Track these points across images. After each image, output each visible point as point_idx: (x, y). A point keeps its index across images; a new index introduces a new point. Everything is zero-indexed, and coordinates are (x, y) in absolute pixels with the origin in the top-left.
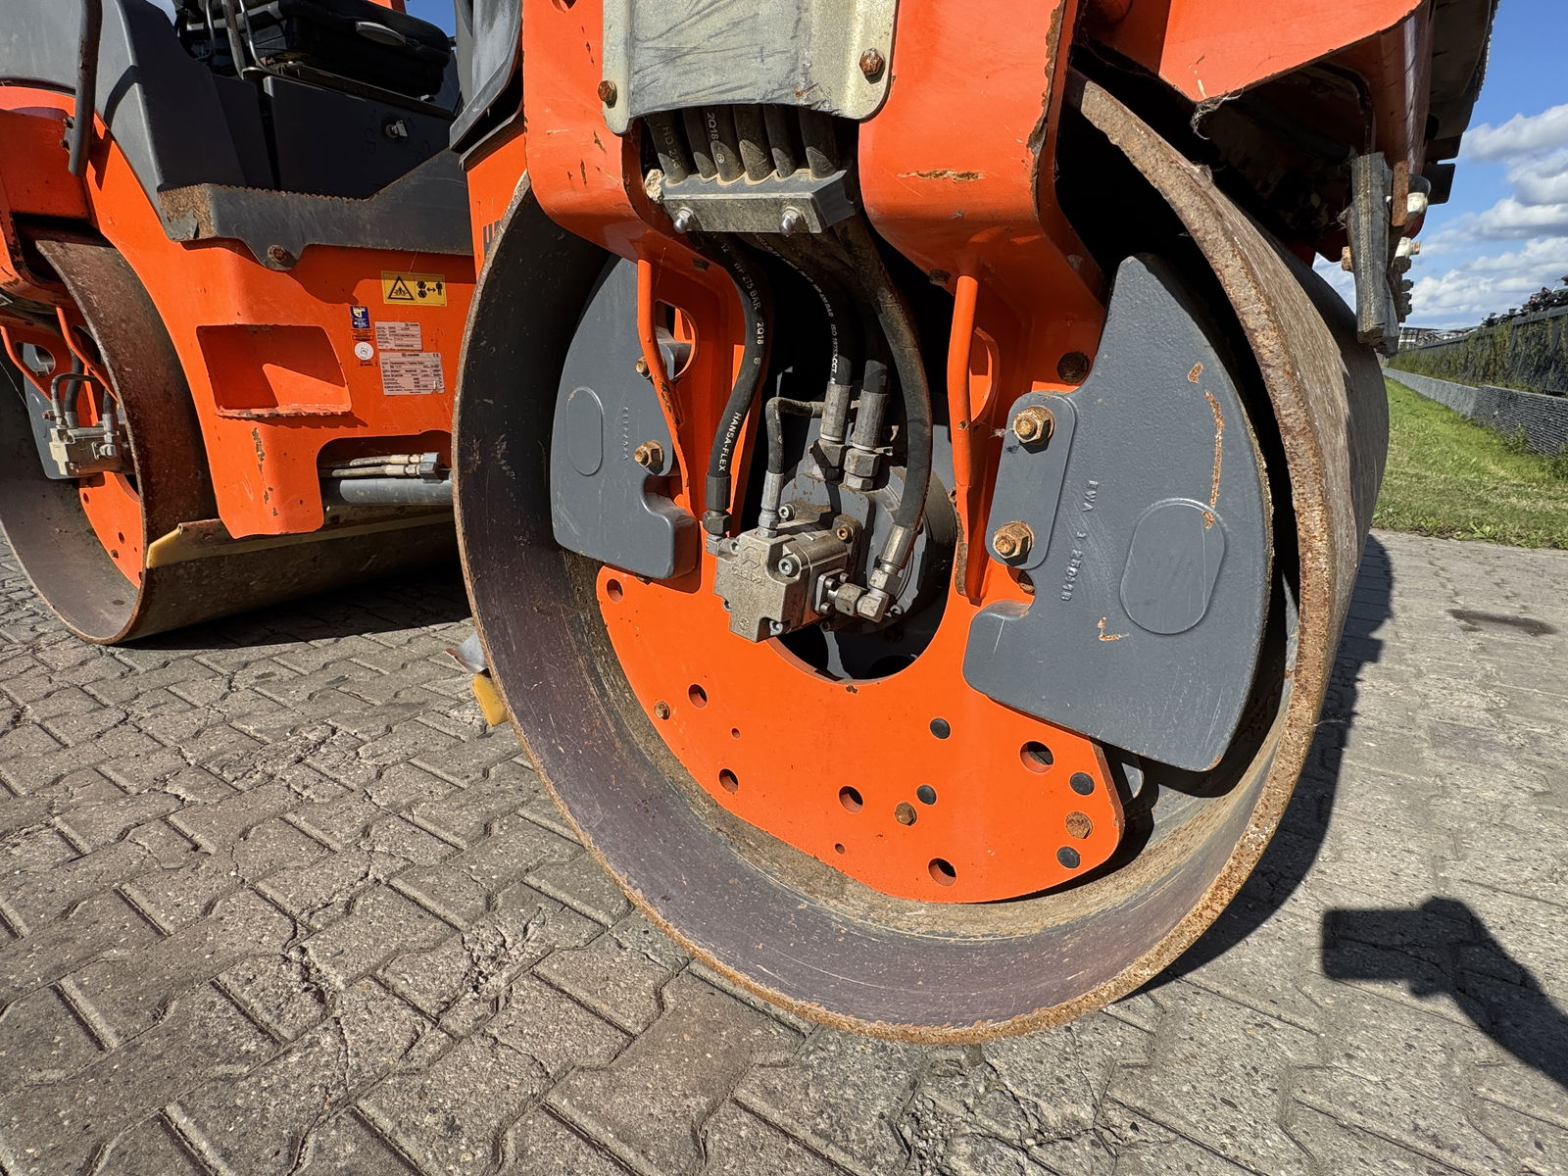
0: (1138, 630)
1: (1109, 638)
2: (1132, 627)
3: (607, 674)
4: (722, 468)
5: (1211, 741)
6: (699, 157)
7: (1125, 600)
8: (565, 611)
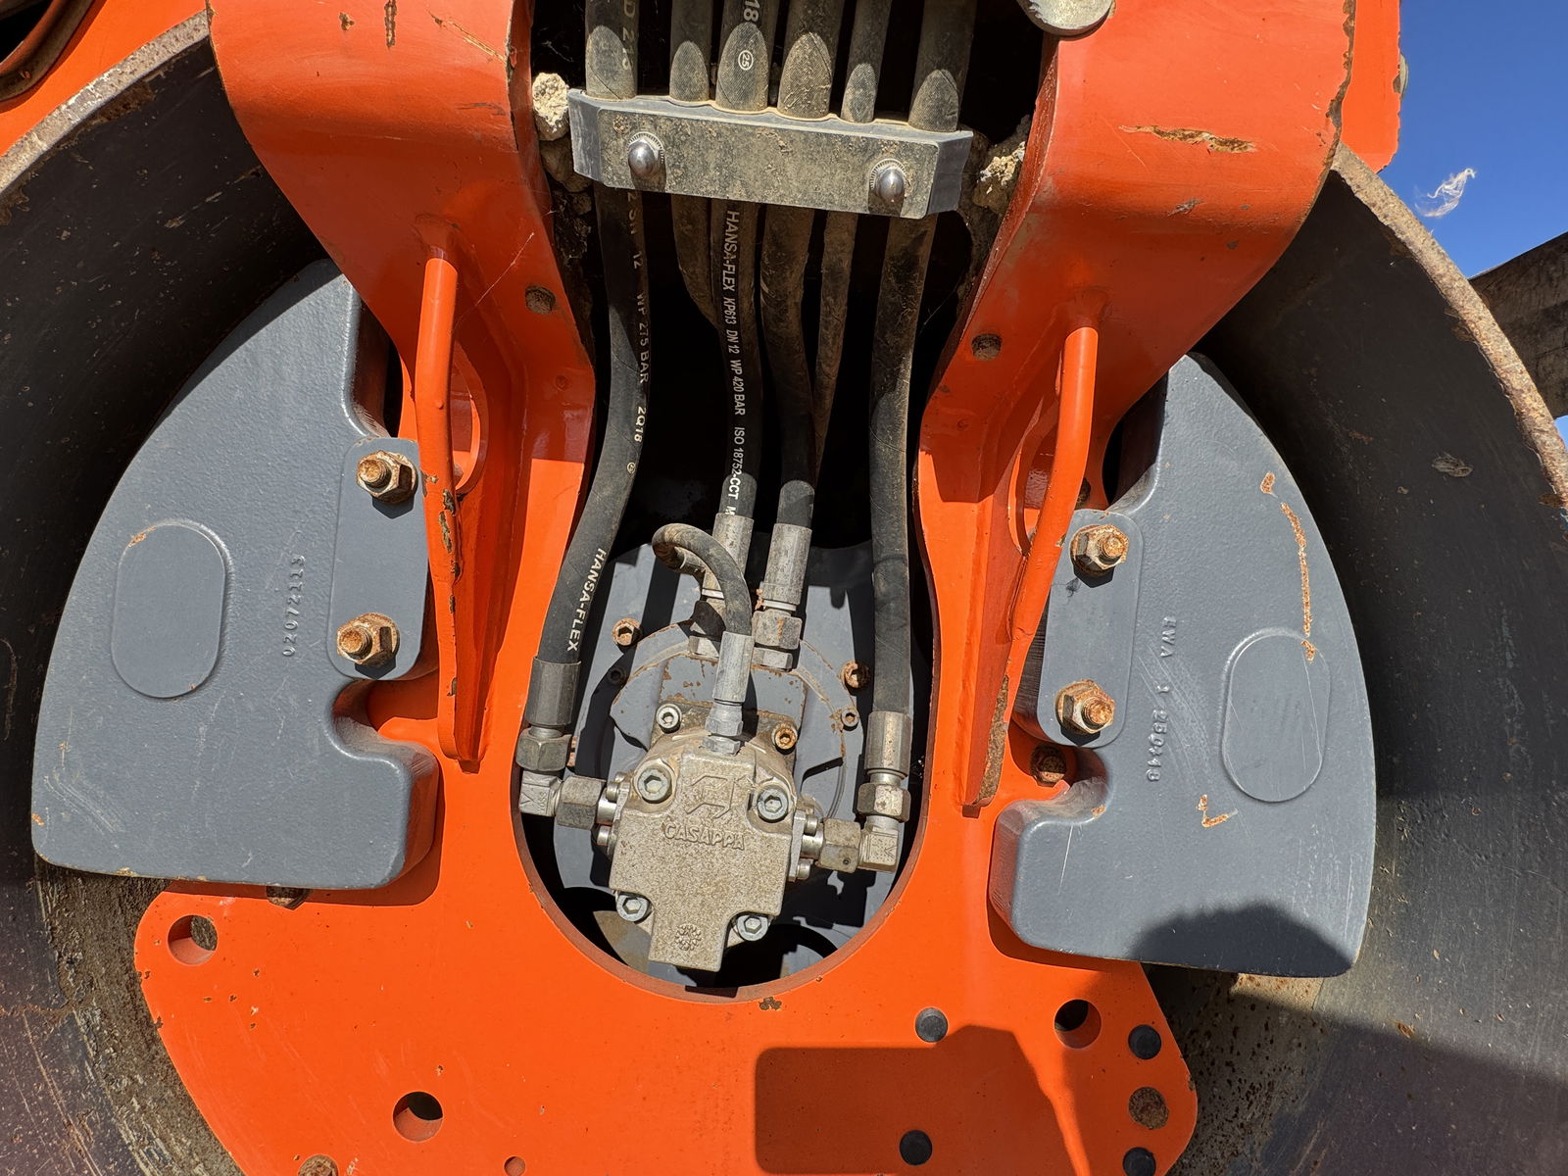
0: (1249, 804)
1: (1216, 821)
2: (1241, 800)
3: (146, 1138)
4: (573, 646)
5: (1349, 929)
6: (687, 57)
7: (1230, 767)
8: (34, 1019)
